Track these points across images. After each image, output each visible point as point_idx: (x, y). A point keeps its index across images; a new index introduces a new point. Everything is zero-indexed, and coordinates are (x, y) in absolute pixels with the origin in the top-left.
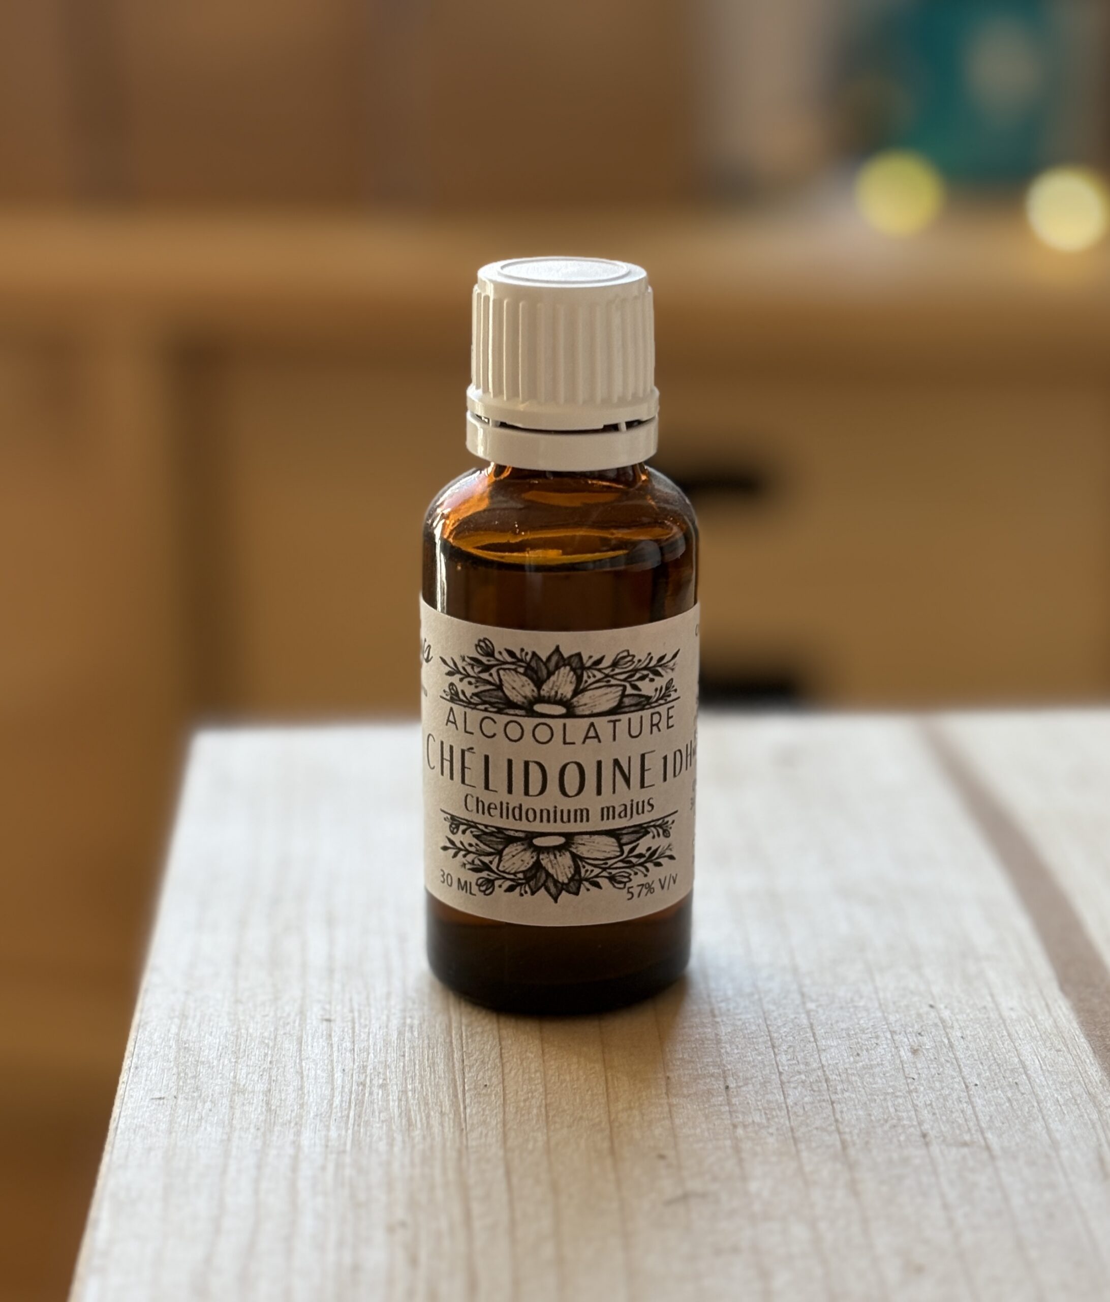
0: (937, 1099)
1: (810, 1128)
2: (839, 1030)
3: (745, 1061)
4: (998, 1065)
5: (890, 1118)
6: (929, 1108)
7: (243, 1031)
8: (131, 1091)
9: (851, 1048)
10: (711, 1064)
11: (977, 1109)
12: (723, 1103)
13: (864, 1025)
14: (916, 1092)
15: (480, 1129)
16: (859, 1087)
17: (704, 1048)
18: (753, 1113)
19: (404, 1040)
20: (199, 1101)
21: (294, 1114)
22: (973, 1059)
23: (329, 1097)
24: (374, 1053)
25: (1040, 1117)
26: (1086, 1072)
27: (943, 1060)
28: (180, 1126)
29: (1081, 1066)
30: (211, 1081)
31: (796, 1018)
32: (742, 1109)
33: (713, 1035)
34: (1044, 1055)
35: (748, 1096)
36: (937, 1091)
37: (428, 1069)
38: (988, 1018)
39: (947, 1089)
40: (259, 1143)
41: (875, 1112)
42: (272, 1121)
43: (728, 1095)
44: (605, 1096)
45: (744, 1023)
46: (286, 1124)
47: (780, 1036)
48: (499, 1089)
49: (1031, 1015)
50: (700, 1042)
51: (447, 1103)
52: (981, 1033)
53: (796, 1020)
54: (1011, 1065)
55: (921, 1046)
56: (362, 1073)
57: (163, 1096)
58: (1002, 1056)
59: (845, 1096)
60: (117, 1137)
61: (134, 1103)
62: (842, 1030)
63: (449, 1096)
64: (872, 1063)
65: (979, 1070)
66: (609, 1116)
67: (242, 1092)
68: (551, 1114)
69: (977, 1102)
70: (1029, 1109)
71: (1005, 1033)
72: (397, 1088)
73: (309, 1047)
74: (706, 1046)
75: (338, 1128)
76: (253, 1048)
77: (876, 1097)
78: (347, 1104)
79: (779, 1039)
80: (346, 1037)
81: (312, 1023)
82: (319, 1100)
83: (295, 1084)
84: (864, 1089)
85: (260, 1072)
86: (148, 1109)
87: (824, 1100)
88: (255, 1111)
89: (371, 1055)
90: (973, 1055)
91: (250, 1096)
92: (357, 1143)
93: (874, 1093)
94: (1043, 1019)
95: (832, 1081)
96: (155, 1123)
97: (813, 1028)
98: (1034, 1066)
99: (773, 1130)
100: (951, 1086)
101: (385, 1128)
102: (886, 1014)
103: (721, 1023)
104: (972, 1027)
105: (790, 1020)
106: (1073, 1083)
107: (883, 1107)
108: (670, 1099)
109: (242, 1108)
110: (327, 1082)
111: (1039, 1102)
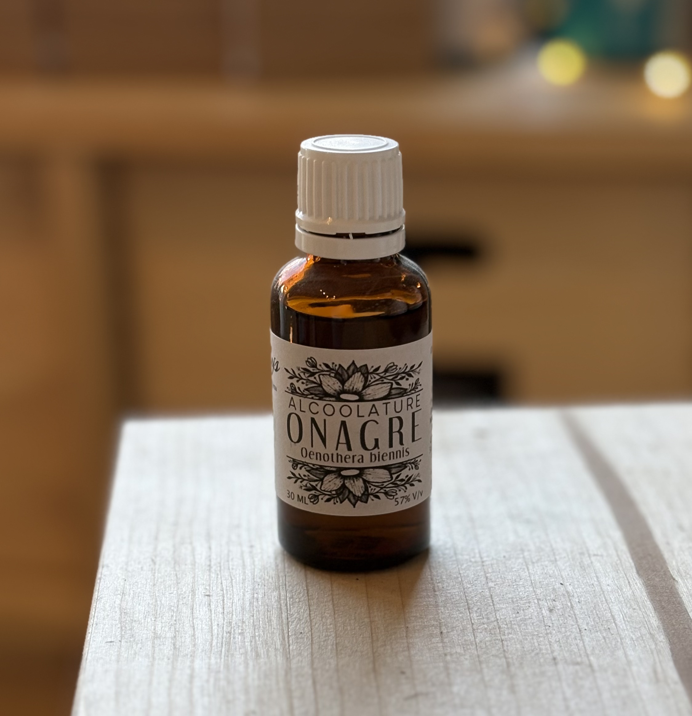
0: (563, 638)
1: (489, 655)
2: (507, 599)
3: (452, 617)
5: (536, 649)
6: (558, 643)
8: (93, 638)
9: (514, 609)
10: (432, 619)
11: (586, 644)
12: (439, 641)
13: (522, 596)
14: (551, 634)
15: (298, 658)
16: (518, 631)
17: (428, 610)
18: (457, 647)
19: (253, 607)
20: (134, 643)
22: (584, 615)
23: (210, 641)
24: (235, 615)
25: (622, 648)
26: (649, 621)
27: (568, 616)
28: (123, 657)
29: (647, 618)
30: (141, 632)
31: (482, 592)
32: (450, 645)
33: (434, 603)
34: (625, 612)
35: (454, 637)
36: (563, 633)
37: (267, 624)
38: (594, 591)
39: (568, 632)
40: (170, 667)
41: (526, 646)
42: (177, 654)
43: (442, 637)
44: (371, 638)
45: (452, 595)
46: (185, 656)
47: (473, 603)
48: (309, 634)
49: (619, 589)
50: (426, 606)
51: (278, 643)
52: (590, 599)
53: (483, 593)
54: (606, 618)
55: (554, 608)
56: (229, 626)
57: (113, 640)
58: (601, 613)
59: (509, 636)
61: (96, 644)
62: (509, 598)
63: (280, 639)
65: (588, 621)
66: (373, 650)
67: (159, 638)
68: (339, 649)
69: (585, 640)
70: (615, 642)
71: (604, 600)
72: (249, 635)
74: (430, 609)
75: (216, 658)
76: (165, 612)
77: (527, 637)
78: (221, 644)
79: (472, 604)
80: (219, 605)
81: (199, 597)
82: (204, 642)
83: (190, 633)
84: (521, 632)
85: (169, 626)
86: (104, 648)
87: (497, 639)
88: (167, 648)
89: (234, 616)
90: (584, 612)
91: (164, 640)
92: (227, 667)
93: (527, 635)
94: (625, 591)
95: (502, 628)
96: (109, 656)
97: (492, 598)
98: (619, 618)
99: (467, 657)
100: (571, 630)
101: (243, 658)
102: (535, 589)
103: (439, 595)
104: (585, 596)
105: (478, 593)
106: (641, 628)
107: (531, 642)
108: (408, 640)
109: (159, 647)
110: (208, 632)
111: (621, 639)
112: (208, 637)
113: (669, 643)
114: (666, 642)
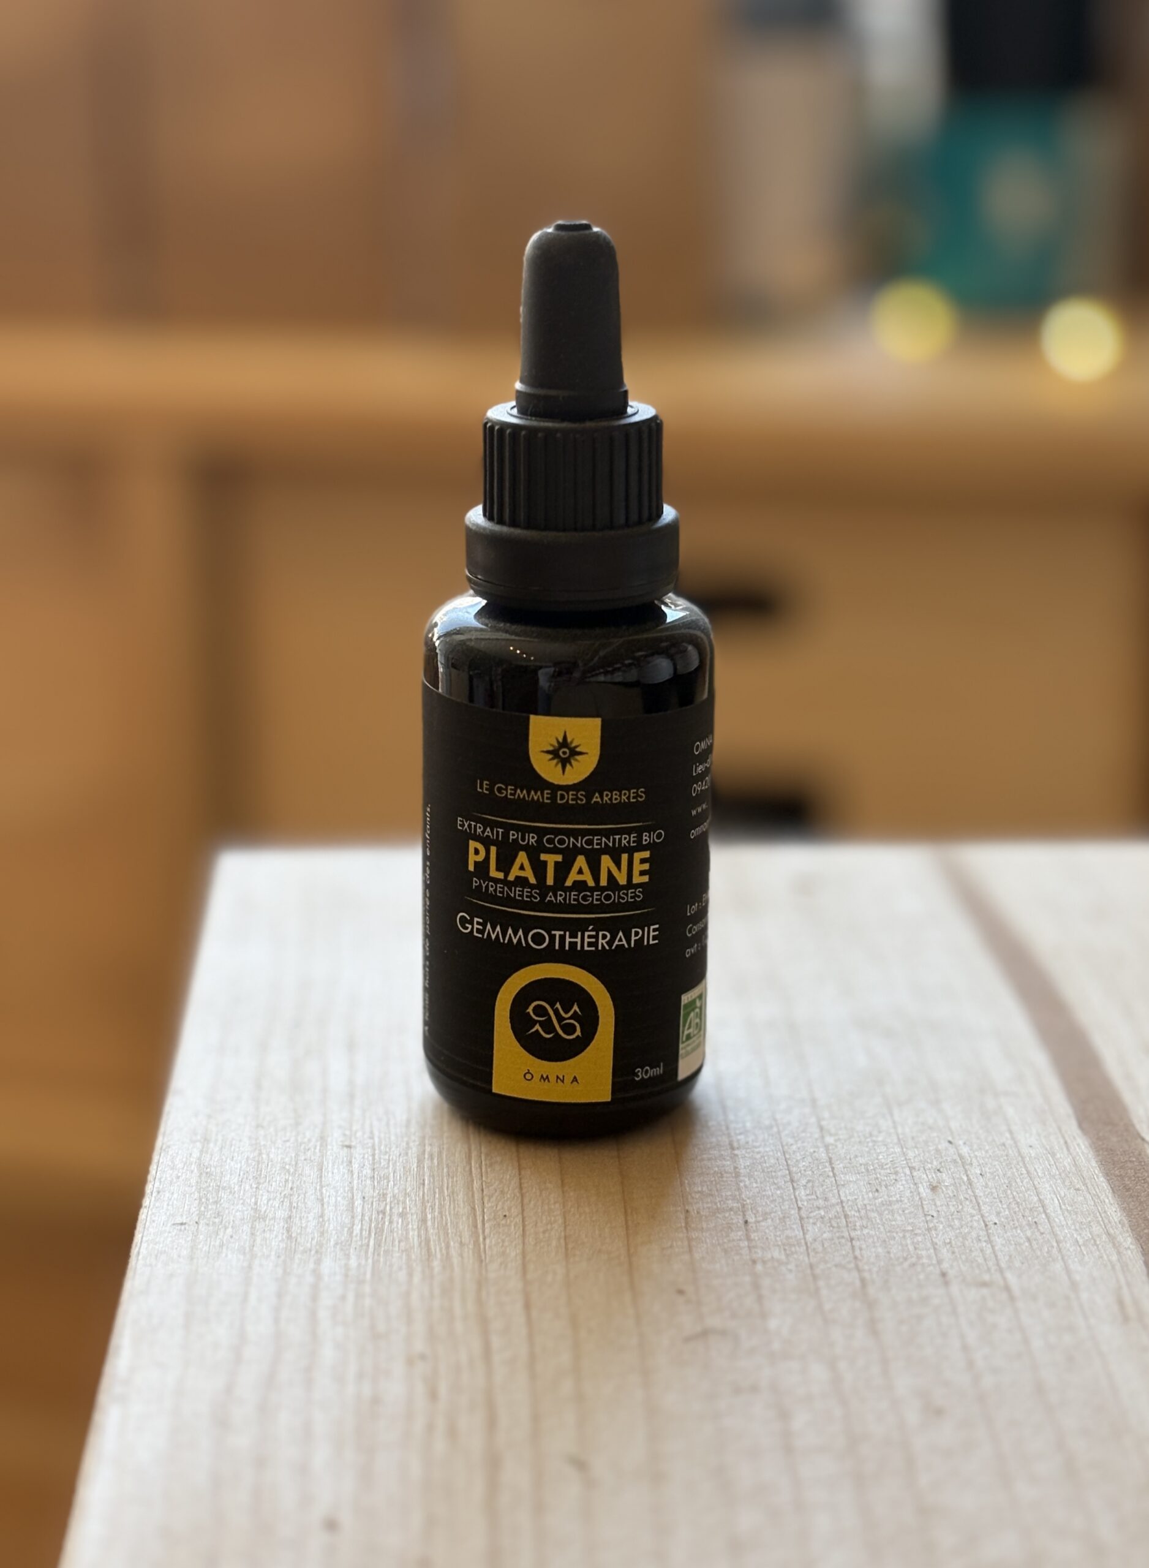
0: (957, 1237)
1: (829, 1265)
2: (857, 1166)
3: (764, 1196)
4: (1017, 1203)
5: (909, 1256)
6: (948, 1246)
7: (264, 1156)
8: (152, 1215)
9: (870, 1184)
10: (730, 1197)
11: (996, 1248)
12: (742, 1237)
13: (883, 1161)
14: (936, 1230)
15: (498, 1261)
16: (878, 1224)
17: (723, 1181)
18: (772, 1248)
19: (424, 1167)
20: (220, 1227)
21: (314, 1242)
22: (992, 1197)
23: (349, 1225)
24: (393, 1181)
25: (1060, 1258)
26: (1105, 1212)
27: (962, 1198)
28: (201, 1252)
29: (1100, 1206)
30: (232, 1207)
31: (814, 1152)
32: (761, 1245)
33: (732, 1168)
34: (1063, 1195)
35: (767, 1231)
36: (957, 1229)
37: (447, 1198)
38: (1007, 1156)
39: (965, 1227)
40: (280, 1271)
41: (893, 1250)
42: (293, 1247)
43: (747, 1230)
44: (624, 1229)
45: (763, 1157)
46: (306, 1252)
47: (798, 1171)
48: (519, 1220)
49: (1049, 1153)
50: (719, 1175)
51: (466, 1233)
52: (999, 1170)
53: (816, 1154)
54: (1030, 1204)
55: (940, 1183)
56: (383, 1201)
57: (184, 1221)
58: (1021, 1195)
59: (863, 1232)
60: (139, 1262)
61: (156, 1227)
62: (861, 1165)
63: (468, 1227)
64: (891, 1199)
65: (997, 1209)
66: (629, 1250)
67: (263, 1218)
68: (570, 1246)
69: (995, 1241)
70: (1048, 1249)
71: (1025, 1172)
72: (417, 1217)
73: (330, 1174)
74: (725, 1179)
75: (358, 1257)
76: (274, 1174)
77: (895, 1234)
78: (367, 1232)
79: (797, 1173)
80: (366, 1163)
81: (332, 1149)
82: (339, 1228)
83: (316, 1211)
84: (883, 1225)
85: (280, 1198)
86: (170, 1235)
87: (843, 1237)
88: (275, 1238)
89: (393, 1184)
90: (992, 1193)
91: (271, 1223)
92: (376, 1272)
93: (892, 1230)
94: (1061, 1157)
95: (851, 1217)
96: (176, 1249)
97: (831, 1163)
98: (1053, 1205)
99: (791, 1266)
100: (970, 1224)
101: (404, 1257)
102: (905, 1150)
103: (740, 1156)
104: (991, 1164)
105: (808, 1153)
106: (1092, 1224)
107: (901, 1244)
108: (690, 1233)
109: (263, 1235)
110: (346, 1210)
111: (1058, 1242)
112: (347, 1220)
113: (1141, 1252)
114: (1135, 1251)
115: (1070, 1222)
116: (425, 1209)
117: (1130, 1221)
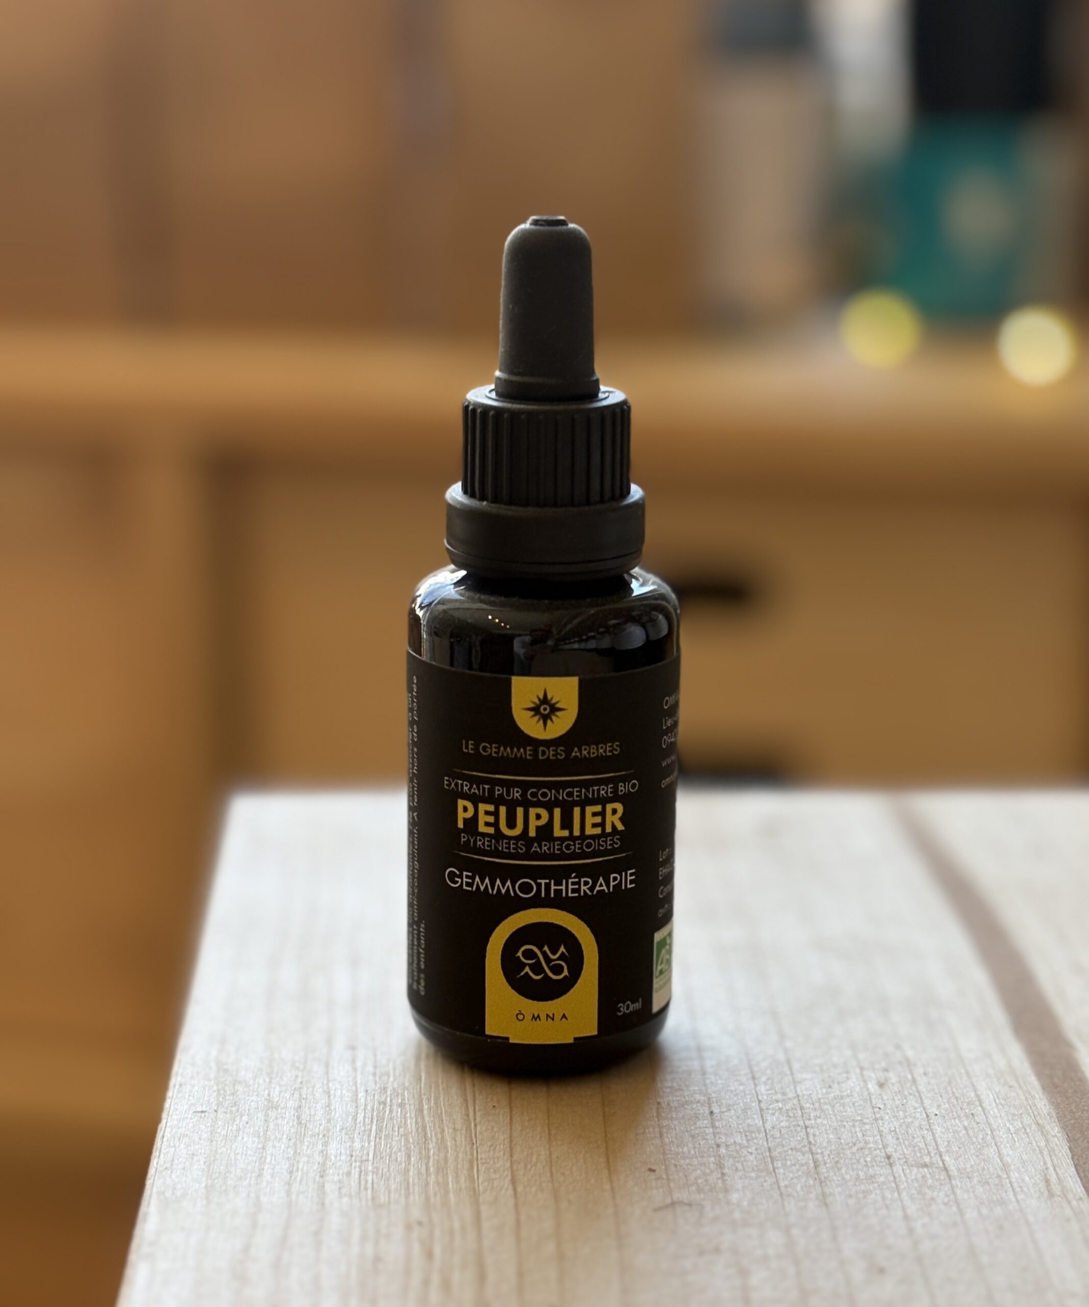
0: (901, 1126)
1: (786, 1149)
2: (813, 1065)
3: (728, 1091)
5: (858, 1142)
6: (893, 1134)
8: (176, 1105)
9: (823, 1081)
10: (698, 1092)
11: (936, 1135)
12: (708, 1125)
13: (836, 1061)
14: (882, 1120)
15: (489, 1144)
16: (830, 1115)
17: (691, 1078)
18: (735, 1134)
20: (236, 1115)
21: (322, 1128)
22: (933, 1093)
23: (353, 1115)
25: (993, 1144)
26: (1035, 1105)
27: (907, 1093)
28: (220, 1135)
29: (1030, 1100)
30: (248, 1098)
31: (774, 1054)
32: (725, 1132)
33: (700, 1068)
34: (997, 1090)
35: (731, 1120)
36: (901, 1119)
38: (949, 1058)
39: (909, 1117)
40: (291, 1152)
42: (303, 1134)
43: (712, 1119)
45: (727, 1058)
46: (315, 1136)
47: (759, 1069)
48: (507, 1110)
49: (986, 1056)
50: (688, 1073)
51: (460, 1121)
52: (941, 1070)
53: (775, 1056)
54: (968, 1098)
55: (887, 1081)
56: (384, 1094)
57: (204, 1110)
58: (960, 1091)
59: (817, 1122)
60: (164, 1144)
61: (179, 1115)
62: (817, 1065)
63: (461, 1115)
65: (939, 1102)
66: (606, 1136)
67: (275, 1108)
68: (553, 1132)
69: (936, 1130)
70: (983, 1136)
71: (963, 1071)
72: (414, 1108)
73: (335, 1068)
74: (693, 1076)
75: (362, 1140)
78: (370, 1120)
79: (759, 1072)
80: (369, 1062)
81: (337, 1050)
82: (344, 1116)
83: (323, 1102)
84: (835, 1116)
85: (291, 1091)
86: (191, 1121)
87: (799, 1125)
88: (287, 1124)
89: (392, 1079)
90: (933, 1089)
91: (282, 1112)
92: (378, 1153)
93: (844, 1120)
94: (997, 1059)
95: (806, 1109)
96: (197, 1133)
97: (789, 1063)
98: (988, 1100)
99: (752, 1149)
100: (914, 1115)
101: (403, 1140)
102: (856, 1052)
103: (707, 1058)
104: (934, 1065)
105: (769, 1055)
106: (1023, 1115)
107: (851, 1132)
108: (661, 1121)
109: (275, 1121)
110: (351, 1101)
111: (991, 1130)
112: (352, 1109)
113: (1066, 1139)
114: (1062, 1138)
115: (1003, 1114)
116: (422, 1101)
117: (1057, 1113)
